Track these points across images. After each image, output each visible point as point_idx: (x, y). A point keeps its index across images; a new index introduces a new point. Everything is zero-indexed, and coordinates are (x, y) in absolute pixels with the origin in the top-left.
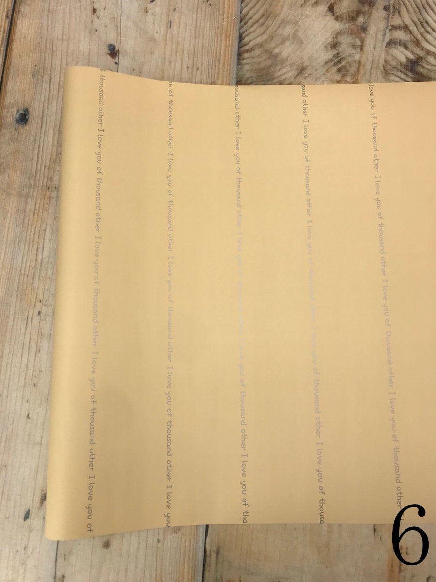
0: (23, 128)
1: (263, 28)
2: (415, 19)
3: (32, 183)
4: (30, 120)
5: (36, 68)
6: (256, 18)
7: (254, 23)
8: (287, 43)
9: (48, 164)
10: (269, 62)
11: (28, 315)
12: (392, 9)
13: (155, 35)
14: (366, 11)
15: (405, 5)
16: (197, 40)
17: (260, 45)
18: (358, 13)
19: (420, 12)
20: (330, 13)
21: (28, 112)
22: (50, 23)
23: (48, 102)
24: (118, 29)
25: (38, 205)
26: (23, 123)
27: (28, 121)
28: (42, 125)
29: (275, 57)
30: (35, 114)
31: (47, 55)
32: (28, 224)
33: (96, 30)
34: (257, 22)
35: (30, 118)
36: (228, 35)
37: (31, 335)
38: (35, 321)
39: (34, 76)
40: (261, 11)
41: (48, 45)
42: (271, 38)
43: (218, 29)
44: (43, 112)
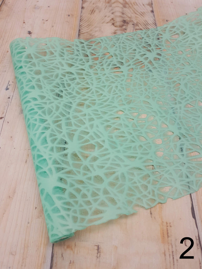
1: (88, 28)
2: (144, 27)
6: (85, 26)
7: (85, 27)
8: (97, 32)
12: (135, 25)
13: (47, 29)
14: (126, 25)
15: (140, 24)
16: (63, 31)
17: (87, 32)
18: (123, 25)
19: (146, 26)
20: (113, 25)
24: (32, 27)
29: (93, 35)
31: (4, 33)
33: (24, 27)
34: (86, 26)
36: (75, 29)
40: (87, 24)
41: (4, 31)
42: (91, 30)
43: (71, 28)
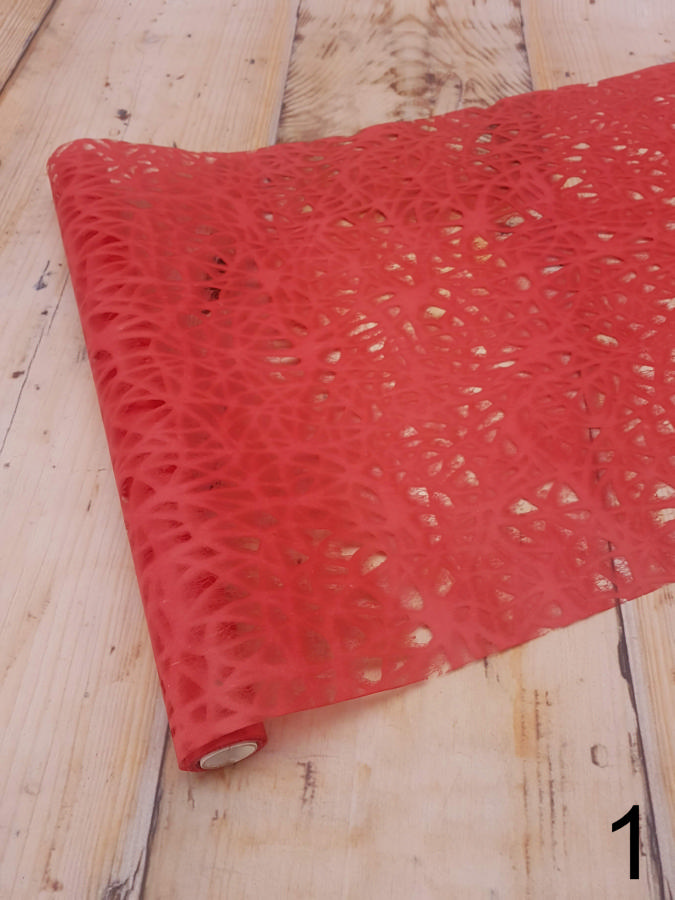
1: (313, 99)
2: (492, 95)
6: (304, 91)
7: (299, 97)
8: (340, 111)
10: (319, 125)
12: (464, 88)
13: (178, 103)
14: (434, 88)
15: (480, 84)
16: (229, 108)
17: (308, 112)
18: (425, 90)
19: (498, 90)
20: (391, 92)
24: (133, 97)
29: (327, 121)
31: (39, 118)
33: (106, 99)
34: (305, 94)
36: (269, 103)
43: (257, 99)
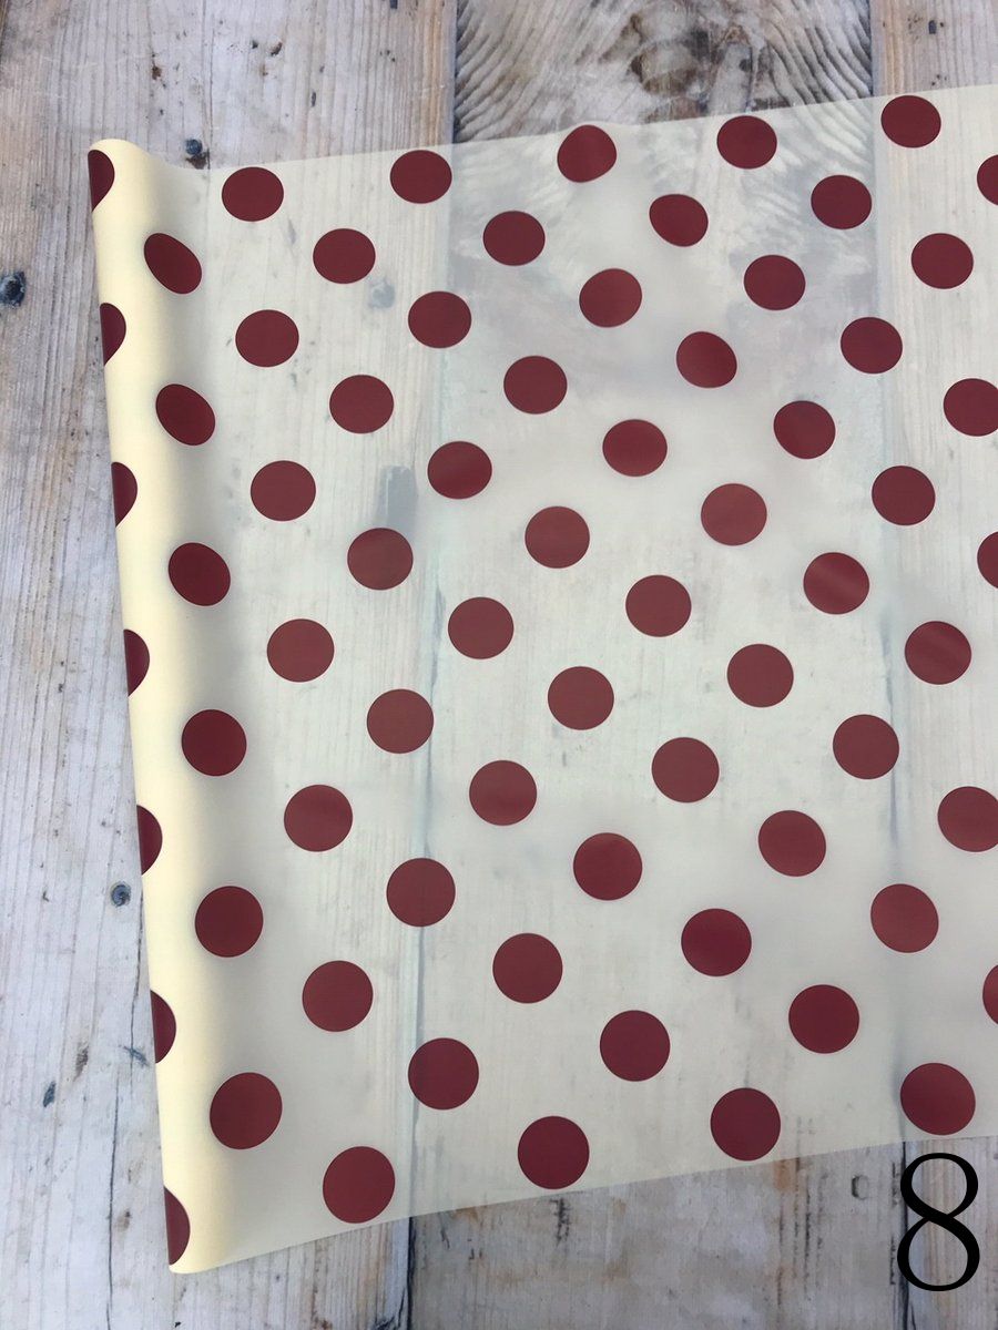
0: (16, 313)
1: (503, 106)
2: (803, 86)
3: (38, 424)
4: (28, 296)
5: (39, 189)
6: (487, 84)
7: (484, 96)
9: (69, 386)
11: (37, 693)
12: (756, 66)
13: (283, 119)
14: (704, 72)
15: (782, 56)
16: (369, 131)
18: (690, 75)
19: (813, 73)
20: (633, 76)
21: (24, 280)
22: (64, 97)
23: (66, 258)
24: (206, 107)
25: (50, 471)
26: (13, 301)
27: (25, 299)
28: (53, 305)
30: (37, 283)
31: (61, 162)
32: (32, 507)
33: (161, 111)
34: (489, 93)
35: (28, 290)
36: (431, 119)
37: (44, 733)
38: (51, 703)
39: (34, 205)
40: (498, 72)
41: (62, 143)
43: (411, 108)
44: (55, 279)
